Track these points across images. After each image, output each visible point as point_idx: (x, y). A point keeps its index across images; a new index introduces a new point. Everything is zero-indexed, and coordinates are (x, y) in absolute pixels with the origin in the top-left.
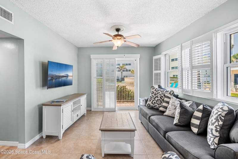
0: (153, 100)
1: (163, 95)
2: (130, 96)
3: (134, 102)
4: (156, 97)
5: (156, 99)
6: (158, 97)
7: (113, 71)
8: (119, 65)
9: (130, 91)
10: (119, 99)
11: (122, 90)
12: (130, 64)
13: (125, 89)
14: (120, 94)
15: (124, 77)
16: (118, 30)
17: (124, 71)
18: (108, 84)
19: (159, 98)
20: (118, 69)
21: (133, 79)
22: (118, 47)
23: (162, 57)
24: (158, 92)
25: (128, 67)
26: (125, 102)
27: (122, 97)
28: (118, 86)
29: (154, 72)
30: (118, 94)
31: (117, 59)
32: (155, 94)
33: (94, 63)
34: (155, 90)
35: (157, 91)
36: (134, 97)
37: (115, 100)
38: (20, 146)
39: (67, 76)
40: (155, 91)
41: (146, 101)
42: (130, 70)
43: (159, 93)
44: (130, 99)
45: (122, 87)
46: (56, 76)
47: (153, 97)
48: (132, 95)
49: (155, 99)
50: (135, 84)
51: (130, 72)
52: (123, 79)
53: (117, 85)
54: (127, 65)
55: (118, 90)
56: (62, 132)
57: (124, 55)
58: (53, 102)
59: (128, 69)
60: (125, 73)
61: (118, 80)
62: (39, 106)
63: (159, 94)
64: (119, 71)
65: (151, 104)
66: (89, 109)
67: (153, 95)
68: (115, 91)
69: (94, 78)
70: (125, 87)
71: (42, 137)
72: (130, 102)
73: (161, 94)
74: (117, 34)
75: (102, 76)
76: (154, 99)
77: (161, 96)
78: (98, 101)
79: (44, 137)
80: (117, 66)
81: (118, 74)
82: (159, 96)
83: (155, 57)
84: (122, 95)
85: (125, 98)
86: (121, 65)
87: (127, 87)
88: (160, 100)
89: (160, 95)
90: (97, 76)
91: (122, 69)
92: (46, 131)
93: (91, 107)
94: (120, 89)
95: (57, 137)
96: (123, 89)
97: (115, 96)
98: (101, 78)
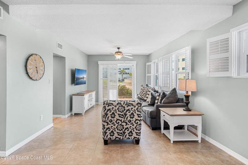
1: (147, 91)
2: (129, 93)
3: (132, 97)
7: (115, 74)
8: (120, 69)
9: (129, 89)
10: (120, 95)
11: (122, 88)
12: (128, 69)
13: (125, 87)
14: (121, 92)
15: (124, 78)
17: (124, 74)
18: (111, 84)
19: (145, 93)
20: (119, 72)
21: (131, 80)
23: (152, 64)
25: (127, 71)
26: (125, 98)
27: (122, 94)
28: (120, 85)
29: (147, 75)
30: (120, 92)
31: (118, 65)
33: (101, 68)
34: (143, 88)
36: (131, 94)
37: (117, 96)
38: (63, 117)
41: (138, 95)
42: (128, 73)
44: (129, 96)
45: (122, 86)
48: (130, 92)
50: (133, 83)
51: (129, 75)
52: (123, 80)
53: (118, 85)
54: (126, 69)
55: (119, 88)
56: (84, 111)
57: (124, 61)
58: (78, 93)
59: (127, 73)
60: (125, 76)
61: (119, 81)
62: (70, 95)
64: (120, 74)
65: (140, 97)
66: (97, 103)
67: (142, 90)
68: (117, 89)
69: (101, 79)
70: (125, 86)
71: (72, 115)
72: (129, 98)
75: (107, 78)
78: (103, 97)
79: (73, 114)
80: (118, 70)
81: (119, 76)
82: (145, 91)
83: (147, 64)
84: (122, 92)
85: (125, 95)
86: (122, 70)
87: (126, 86)
90: (103, 78)
91: (122, 72)
92: (74, 111)
93: (98, 102)
94: (121, 87)
95: (81, 114)
96: (124, 87)
97: (117, 93)
98: (106, 79)
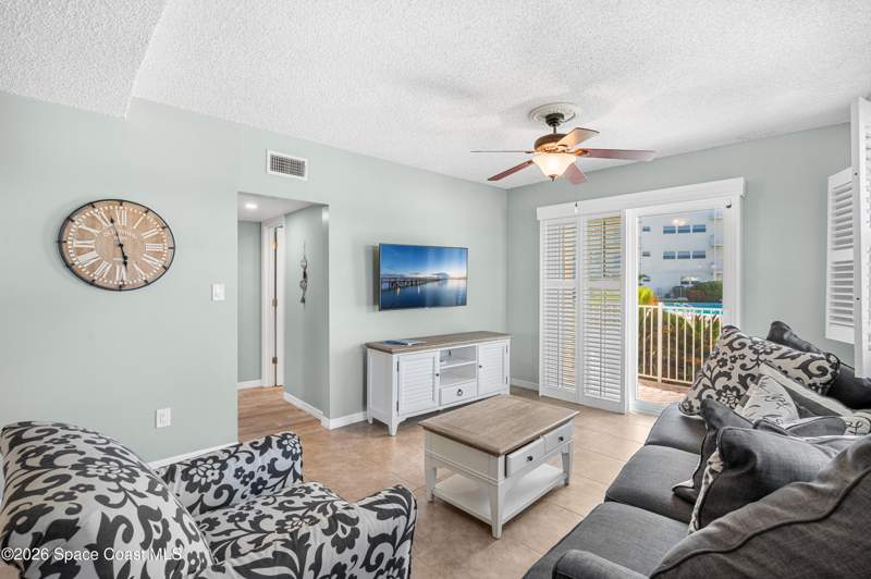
0: (706, 387)
4: (720, 375)
5: (721, 383)
6: (729, 378)
16: (553, 120)
22: (553, 177)
24: (737, 353)
32: (722, 359)
35: (733, 349)
39: (442, 279)
40: (727, 349)
43: (743, 357)
46: (405, 280)
47: (708, 374)
49: (713, 383)
63: (739, 362)
73: (750, 365)
74: (552, 132)
76: (709, 384)
77: (744, 373)
88: (738, 391)
89: (743, 367)
